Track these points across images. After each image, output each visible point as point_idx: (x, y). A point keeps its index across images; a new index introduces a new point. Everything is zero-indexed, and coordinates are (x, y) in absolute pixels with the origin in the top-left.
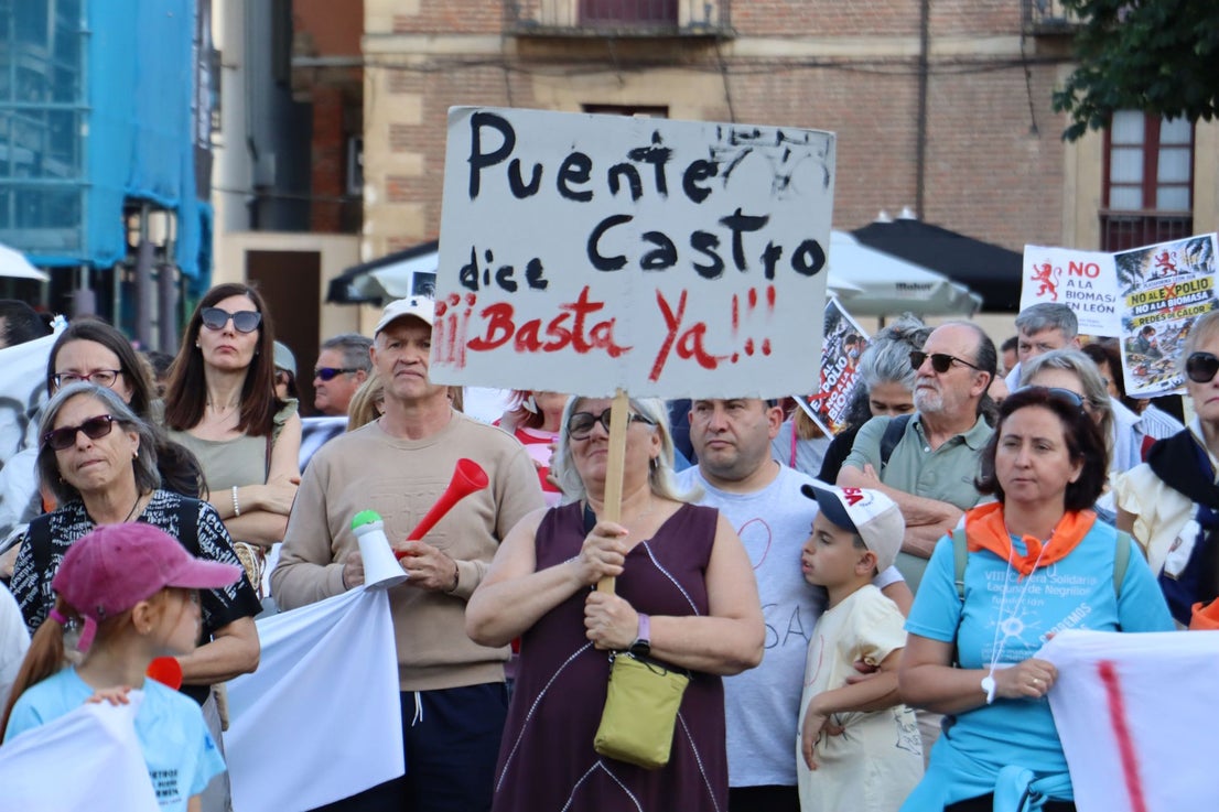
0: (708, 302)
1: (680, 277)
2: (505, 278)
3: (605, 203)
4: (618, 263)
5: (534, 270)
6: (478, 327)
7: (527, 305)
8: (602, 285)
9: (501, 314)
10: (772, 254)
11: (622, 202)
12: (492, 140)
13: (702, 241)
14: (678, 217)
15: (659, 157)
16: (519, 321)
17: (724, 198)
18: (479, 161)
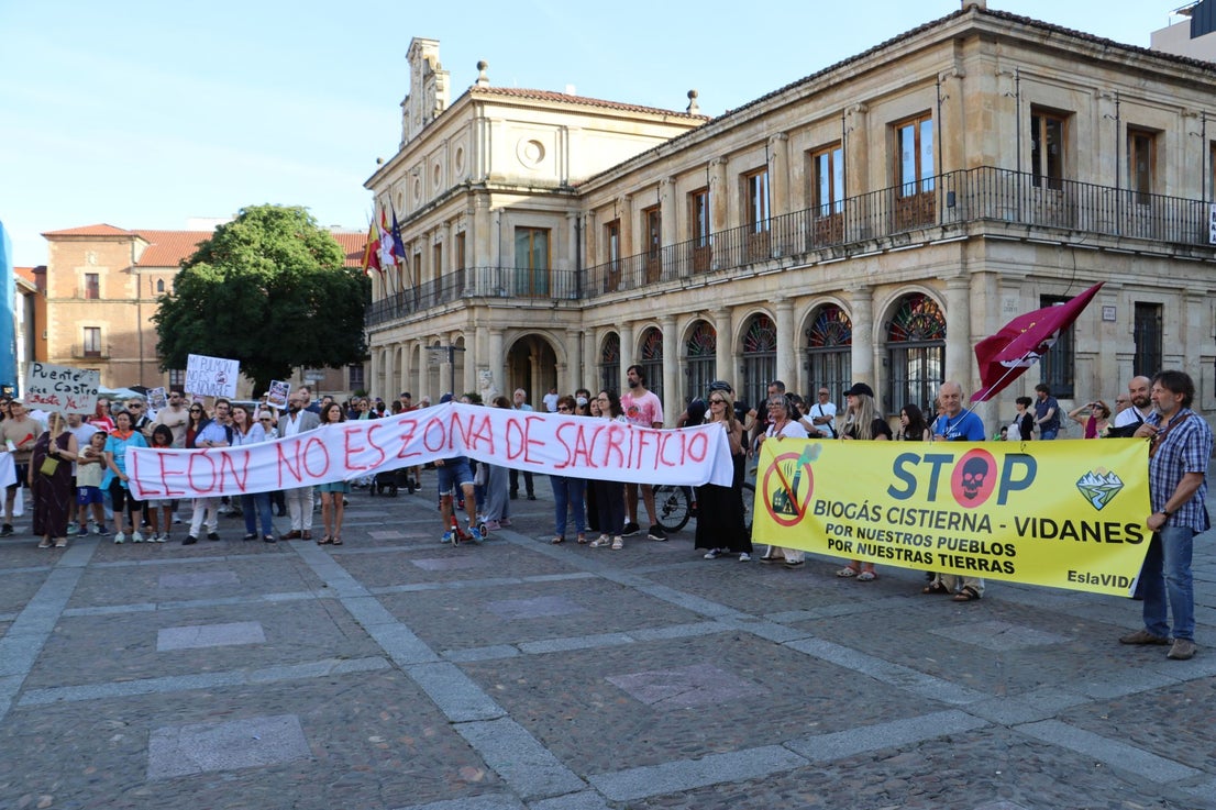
0: (76, 398)
1: (72, 393)
2: (38, 391)
3: (58, 380)
4: (59, 390)
5: (44, 391)
6: (33, 399)
7: (42, 396)
8: (57, 393)
9: (37, 397)
10: (88, 391)
11: (62, 380)
12: (38, 368)
13: (76, 388)
14: (72, 383)
15: (69, 373)
16: (41, 398)
17: (80, 382)
18: (35, 371)
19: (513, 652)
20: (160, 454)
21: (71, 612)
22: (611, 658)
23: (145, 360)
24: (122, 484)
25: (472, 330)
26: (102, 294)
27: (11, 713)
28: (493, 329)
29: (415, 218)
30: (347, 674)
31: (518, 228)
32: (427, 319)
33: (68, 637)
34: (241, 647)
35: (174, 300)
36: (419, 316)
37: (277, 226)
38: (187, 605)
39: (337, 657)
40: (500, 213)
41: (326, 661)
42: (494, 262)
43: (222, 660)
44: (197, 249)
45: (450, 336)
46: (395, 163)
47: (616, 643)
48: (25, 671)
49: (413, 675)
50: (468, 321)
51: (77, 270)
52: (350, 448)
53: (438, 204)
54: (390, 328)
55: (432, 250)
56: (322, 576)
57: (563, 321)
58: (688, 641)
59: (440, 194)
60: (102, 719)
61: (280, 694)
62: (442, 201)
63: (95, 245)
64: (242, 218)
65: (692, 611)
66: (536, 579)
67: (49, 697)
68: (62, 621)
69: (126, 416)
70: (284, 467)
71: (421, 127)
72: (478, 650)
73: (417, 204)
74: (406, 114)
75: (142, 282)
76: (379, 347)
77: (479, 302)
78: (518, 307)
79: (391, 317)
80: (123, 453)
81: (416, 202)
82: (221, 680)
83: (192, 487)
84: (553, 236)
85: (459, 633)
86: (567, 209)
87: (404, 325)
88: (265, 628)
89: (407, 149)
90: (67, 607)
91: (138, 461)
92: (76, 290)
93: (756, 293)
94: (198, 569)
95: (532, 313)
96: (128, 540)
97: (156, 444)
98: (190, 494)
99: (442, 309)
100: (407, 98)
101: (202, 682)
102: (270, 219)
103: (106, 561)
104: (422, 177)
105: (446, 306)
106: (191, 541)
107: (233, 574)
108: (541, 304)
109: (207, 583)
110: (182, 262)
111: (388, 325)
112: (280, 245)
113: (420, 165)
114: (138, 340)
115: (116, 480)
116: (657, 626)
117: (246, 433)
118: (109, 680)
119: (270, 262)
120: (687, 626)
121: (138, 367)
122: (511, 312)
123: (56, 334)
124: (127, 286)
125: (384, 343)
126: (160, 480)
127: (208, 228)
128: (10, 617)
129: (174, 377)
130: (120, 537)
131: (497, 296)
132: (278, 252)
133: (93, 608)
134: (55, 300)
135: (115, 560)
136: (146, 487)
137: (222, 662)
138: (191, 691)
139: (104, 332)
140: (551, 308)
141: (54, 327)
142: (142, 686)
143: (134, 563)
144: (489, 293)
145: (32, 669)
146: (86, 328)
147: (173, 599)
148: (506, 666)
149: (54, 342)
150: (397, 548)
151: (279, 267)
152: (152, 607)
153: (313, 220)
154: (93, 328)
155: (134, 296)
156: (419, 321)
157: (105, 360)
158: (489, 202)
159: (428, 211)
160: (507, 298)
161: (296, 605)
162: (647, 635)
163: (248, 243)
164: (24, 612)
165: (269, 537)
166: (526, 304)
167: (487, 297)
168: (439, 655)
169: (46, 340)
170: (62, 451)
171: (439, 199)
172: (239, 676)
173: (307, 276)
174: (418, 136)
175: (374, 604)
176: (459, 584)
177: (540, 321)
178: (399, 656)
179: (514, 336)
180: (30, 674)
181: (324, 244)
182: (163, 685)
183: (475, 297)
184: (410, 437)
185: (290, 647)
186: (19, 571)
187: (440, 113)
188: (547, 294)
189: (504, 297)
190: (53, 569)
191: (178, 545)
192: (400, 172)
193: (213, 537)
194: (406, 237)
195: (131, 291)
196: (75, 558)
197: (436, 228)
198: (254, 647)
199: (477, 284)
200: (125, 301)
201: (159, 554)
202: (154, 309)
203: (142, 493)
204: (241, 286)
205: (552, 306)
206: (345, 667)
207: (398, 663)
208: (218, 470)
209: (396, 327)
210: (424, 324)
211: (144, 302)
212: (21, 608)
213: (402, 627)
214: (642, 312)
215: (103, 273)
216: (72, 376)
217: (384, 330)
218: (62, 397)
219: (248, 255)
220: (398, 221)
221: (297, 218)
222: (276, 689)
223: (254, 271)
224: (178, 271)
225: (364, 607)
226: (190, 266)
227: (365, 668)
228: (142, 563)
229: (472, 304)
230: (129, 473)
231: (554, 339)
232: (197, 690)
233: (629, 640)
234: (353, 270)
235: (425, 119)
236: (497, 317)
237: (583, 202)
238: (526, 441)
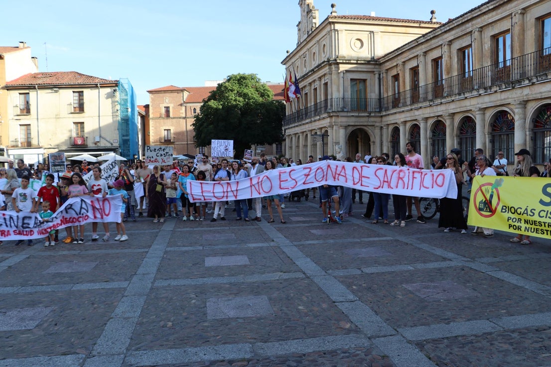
0: (165, 158)
1: (163, 157)
2: (150, 158)
3: (157, 152)
4: (158, 156)
5: (152, 157)
6: (148, 161)
7: (152, 159)
8: (157, 158)
9: (150, 160)
10: (169, 155)
11: (158, 152)
12: (149, 148)
13: (164, 154)
14: (162, 153)
15: (161, 149)
17: (165, 151)
18: (148, 149)
19: (359, 272)
20: (201, 183)
21: (169, 249)
22: (404, 276)
23: (189, 143)
24: (186, 196)
25: (331, 126)
26: (171, 115)
27: (152, 289)
28: (341, 126)
29: (305, 77)
30: (286, 279)
31: (351, 80)
32: (311, 122)
33: (169, 259)
34: (240, 266)
35: (201, 117)
36: (307, 121)
37: (244, 83)
38: (216, 247)
39: (281, 272)
40: (344, 73)
41: (277, 273)
42: (341, 95)
43: (234, 271)
44: (210, 94)
45: (321, 130)
46: (295, 52)
47: (405, 269)
48: (155, 272)
49: (316, 280)
50: (330, 123)
51: (161, 105)
52: (281, 180)
53: (315, 70)
54: (294, 127)
55: (312, 91)
56: (271, 237)
57: (373, 122)
58: (440, 269)
59: (316, 65)
60: (187, 293)
61: (258, 287)
62: (317, 69)
63: (167, 95)
64: (229, 80)
65: (441, 256)
66: (366, 240)
67: (165, 283)
68: (166, 252)
69: (187, 167)
70: (253, 187)
71: (306, 36)
72: (343, 270)
73: (305, 70)
74: (299, 30)
75: (187, 109)
76: (289, 135)
77: (334, 114)
78: (353, 116)
79: (295, 122)
80: (186, 182)
81: (305, 69)
82: (233, 280)
83: (214, 196)
84: (368, 83)
85: (334, 263)
86: (375, 70)
87: (300, 125)
88: (249, 258)
89: (300, 46)
90: (167, 247)
91: (192, 186)
92: (161, 114)
93: (466, 106)
94: (218, 232)
95: (359, 118)
96: (188, 219)
97: (199, 179)
98: (214, 200)
99: (318, 117)
100: (300, 23)
101: (225, 280)
102: (241, 80)
103: (180, 228)
104: (307, 58)
105: (320, 116)
106: (214, 220)
107: (233, 235)
108: (363, 114)
109: (222, 238)
110: (204, 101)
111: (293, 125)
112: (245, 91)
113: (306, 53)
114: (186, 134)
115: (183, 194)
116: (424, 262)
117: (237, 173)
118: (188, 278)
119: (241, 99)
120: (439, 263)
121: (186, 146)
122: (349, 118)
123: (153, 133)
124: (181, 111)
125: (291, 133)
126: (201, 194)
127: (214, 85)
128: (146, 250)
129: (201, 150)
130: (185, 218)
131: (343, 111)
132: (244, 94)
133: (177, 248)
134: (153, 119)
135: (184, 228)
136: (195, 197)
137: (233, 272)
138: (221, 284)
139: (172, 131)
140: (367, 116)
141: (152, 130)
142: (201, 281)
143: (192, 229)
144: (339, 110)
145: (157, 271)
146: (165, 130)
147: (210, 245)
148: (356, 278)
149: (152, 136)
150: (304, 225)
151: (245, 101)
152: (201, 248)
153: (259, 80)
154: (168, 130)
155: (184, 116)
156: (307, 123)
157: (173, 143)
158: (338, 68)
159: (310, 73)
160: (347, 112)
161: (261, 248)
162: (420, 266)
163: (232, 91)
164: (151, 248)
165: (247, 219)
166: (356, 114)
167: (338, 111)
168: (326, 272)
169: (149, 135)
170: (162, 182)
171: (315, 68)
172: (240, 278)
173: (257, 104)
174: (305, 40)
175: (295, 249)
176: (332, 241)
177: (363, 122)
178: (309, 273)
179: (350, 129)
180: (157, 273)
181: (264, 90)
182: (209, 281)
183: (333, 112)
184: (308, 175)
185: (260, 267)
186: (147, 231)
187: (315, 29)
188: (365, 110)
189: (346, 112)
190: (160, 231)
191: (209, 222)
192: (297, 56)
193: (223, 219)
194: (301, 85)
195: (182, 113)
196: (169, 227)
197: (314, 81)
198: (245, 266)
199: (334, 106)
200: (180, 118)
201: (201, 225)
202: (191, 121)
203: (194, 199)
204: (229, 109)
205: (368, 115)
206: (285, 276)
207: (308, 275)
208: (225, 190)
209: (297, 126)
210: (310, 125)
211: (188, 118)
212: (150, 246)
213: (309, 260)
214: (410, 117)
215: (171, 106)
216: (162, 150)
217: (292, 128)
218: (159, 159)
219: (232, 96)
220: (297, 78)
221: (252, 79)
222: (256, 285)
223: (234, 103)
224: (202, 104)
225: (292, 251)
226: (207, 102)
227: (294, 277)
228: (195, 229)
229: (331, 115)
230: (188, 191)
231: (369, 130)
232: (225, 284)
233: (411, 268)
234: (277, 101)
235: (308, 32)
236: (343, 120)
237: (382, 66)
238: (361, 177)
